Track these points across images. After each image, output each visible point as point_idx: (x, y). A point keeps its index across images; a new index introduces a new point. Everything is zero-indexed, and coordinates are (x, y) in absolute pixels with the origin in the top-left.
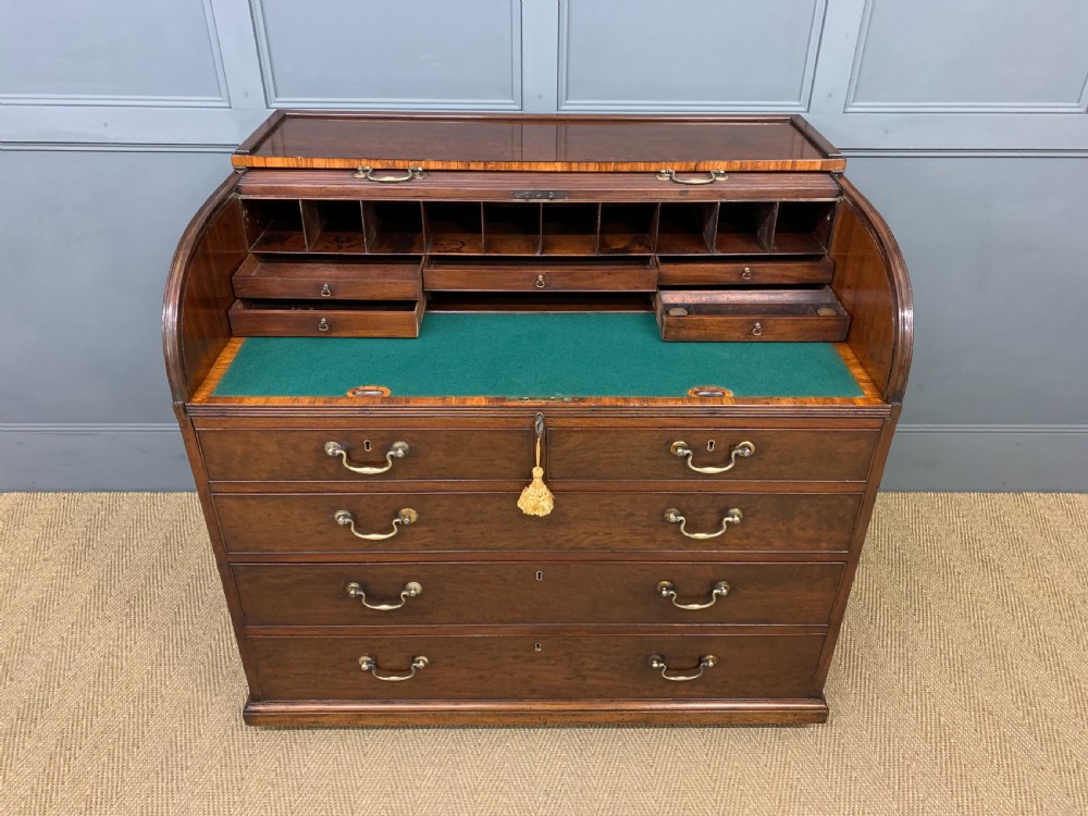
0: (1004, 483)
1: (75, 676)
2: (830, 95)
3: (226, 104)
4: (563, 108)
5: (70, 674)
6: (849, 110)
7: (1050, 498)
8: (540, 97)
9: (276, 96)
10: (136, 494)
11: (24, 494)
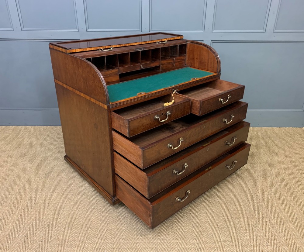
0: (258, 125)
1: (40, 155)
2: (208, 28)
3: (78, 31)
4: (151, 31)
5: (39, 155)
6: (213, 32)
7: (269, 128)
8: (145, 29)
9: (88, 29)
10: (50, 126)
11: (23, 126)
